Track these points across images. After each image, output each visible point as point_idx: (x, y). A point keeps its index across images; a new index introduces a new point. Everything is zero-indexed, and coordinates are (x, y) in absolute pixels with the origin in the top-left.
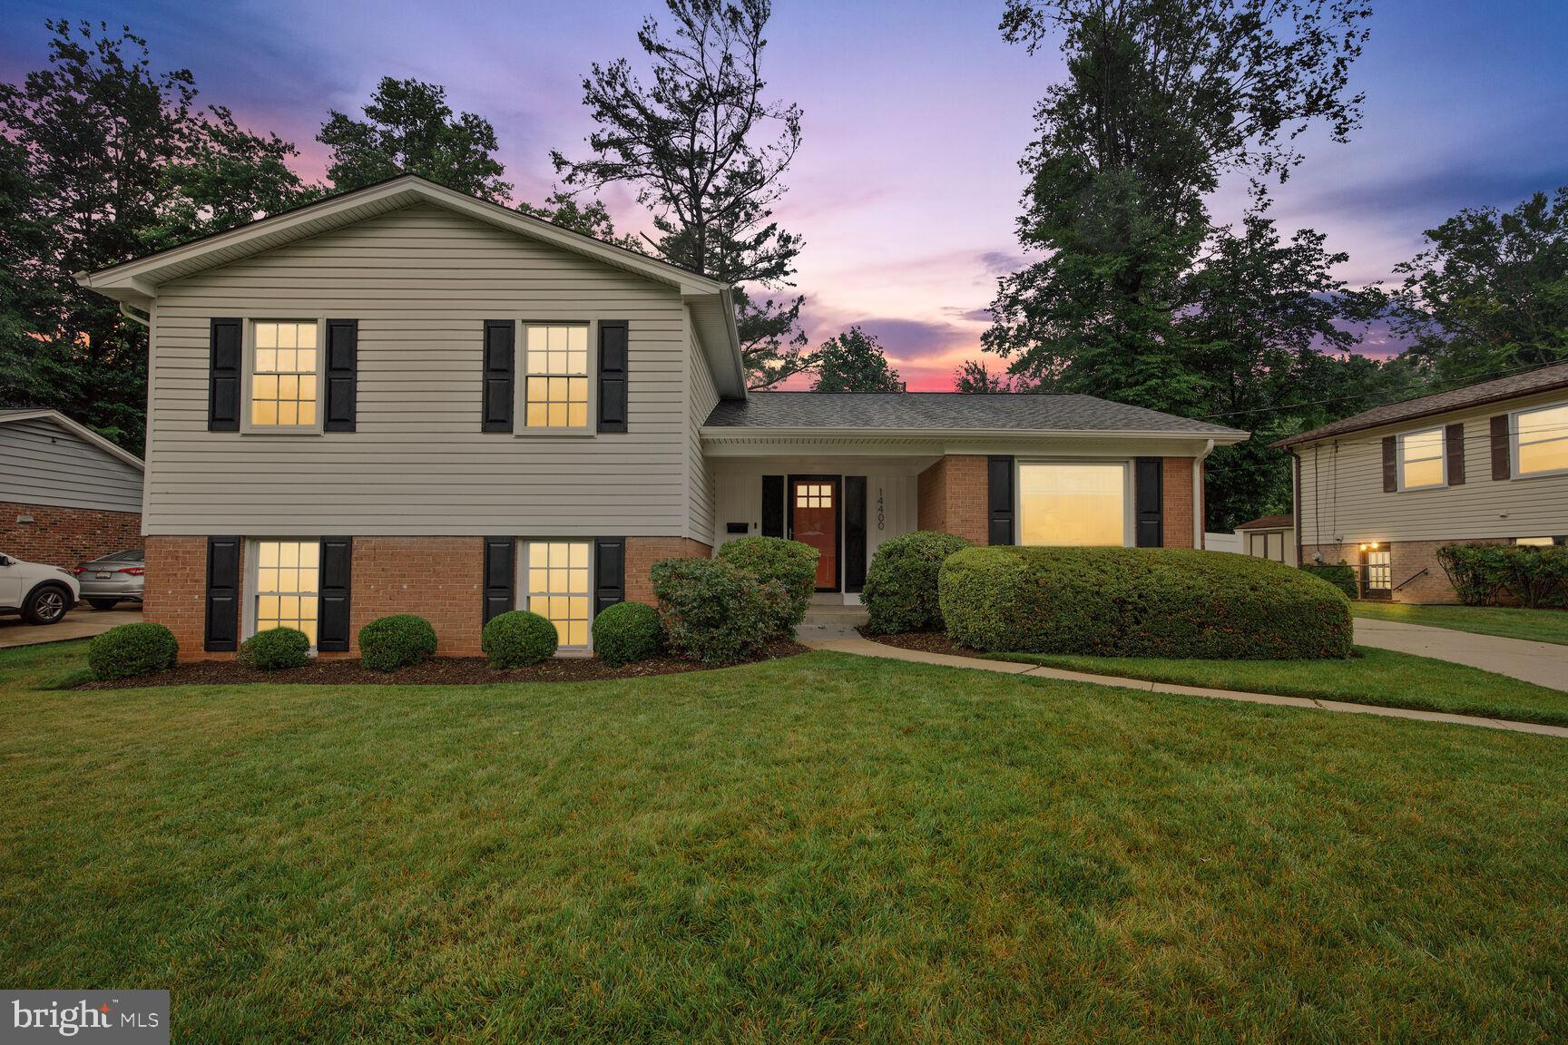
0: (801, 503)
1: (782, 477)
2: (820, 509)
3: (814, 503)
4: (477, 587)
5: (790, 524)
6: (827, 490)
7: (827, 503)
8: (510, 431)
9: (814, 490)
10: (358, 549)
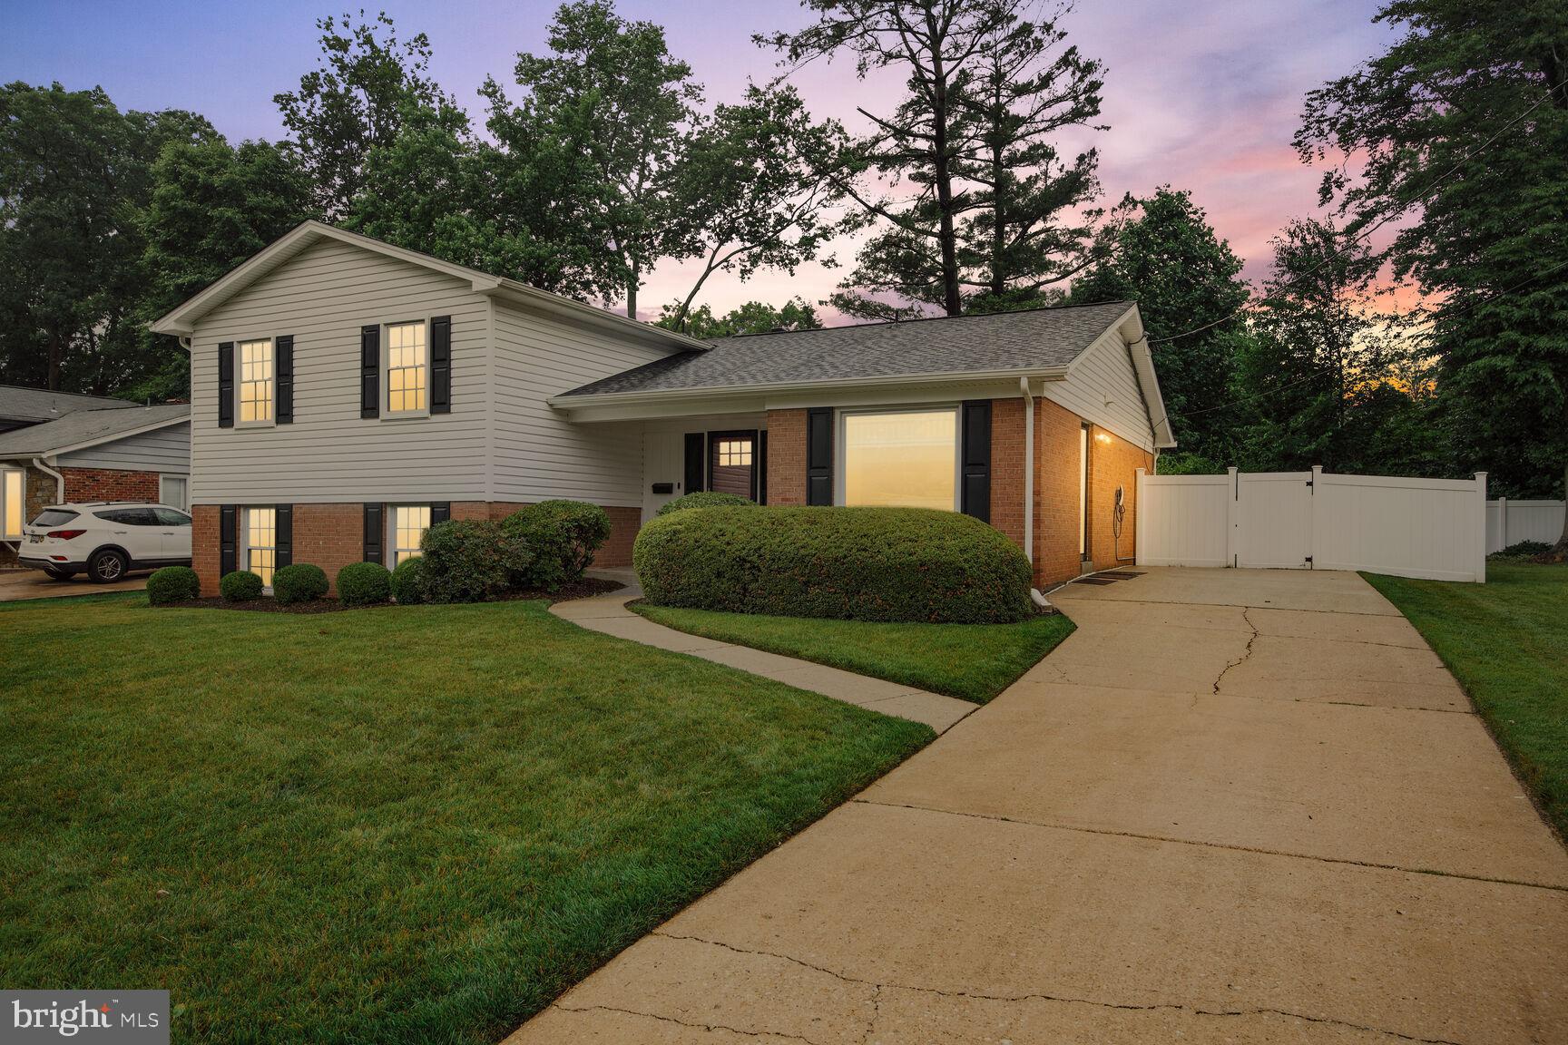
0: (724, 461)
1: (702, 435)
2: (741, 467)
3: (735, 461)
4: (360, 543)
5: (711, 477)
6: (747, 446)
7: (747, 460)
8: (377, 416)
9: (736, 446)
10: (297, 514)
